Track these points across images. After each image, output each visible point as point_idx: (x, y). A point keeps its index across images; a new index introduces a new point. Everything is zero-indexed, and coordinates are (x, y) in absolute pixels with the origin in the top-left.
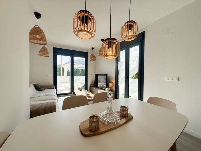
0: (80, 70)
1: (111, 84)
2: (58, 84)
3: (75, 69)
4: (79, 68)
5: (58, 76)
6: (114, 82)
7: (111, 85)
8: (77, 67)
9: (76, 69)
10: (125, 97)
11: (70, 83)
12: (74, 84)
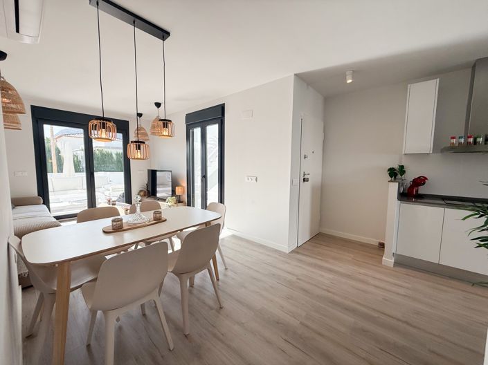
0: (114, 156)
1: (180, 190)
2: (50, 193)
3: (97, 152)
4: (109, 151)
5: (48, 174)
6: (185, 184)
7: (178, 191)
8: (105, 147)
9: (102, 154)
10: (202, 208)
11: (86, 191)
12: (97, 194)
